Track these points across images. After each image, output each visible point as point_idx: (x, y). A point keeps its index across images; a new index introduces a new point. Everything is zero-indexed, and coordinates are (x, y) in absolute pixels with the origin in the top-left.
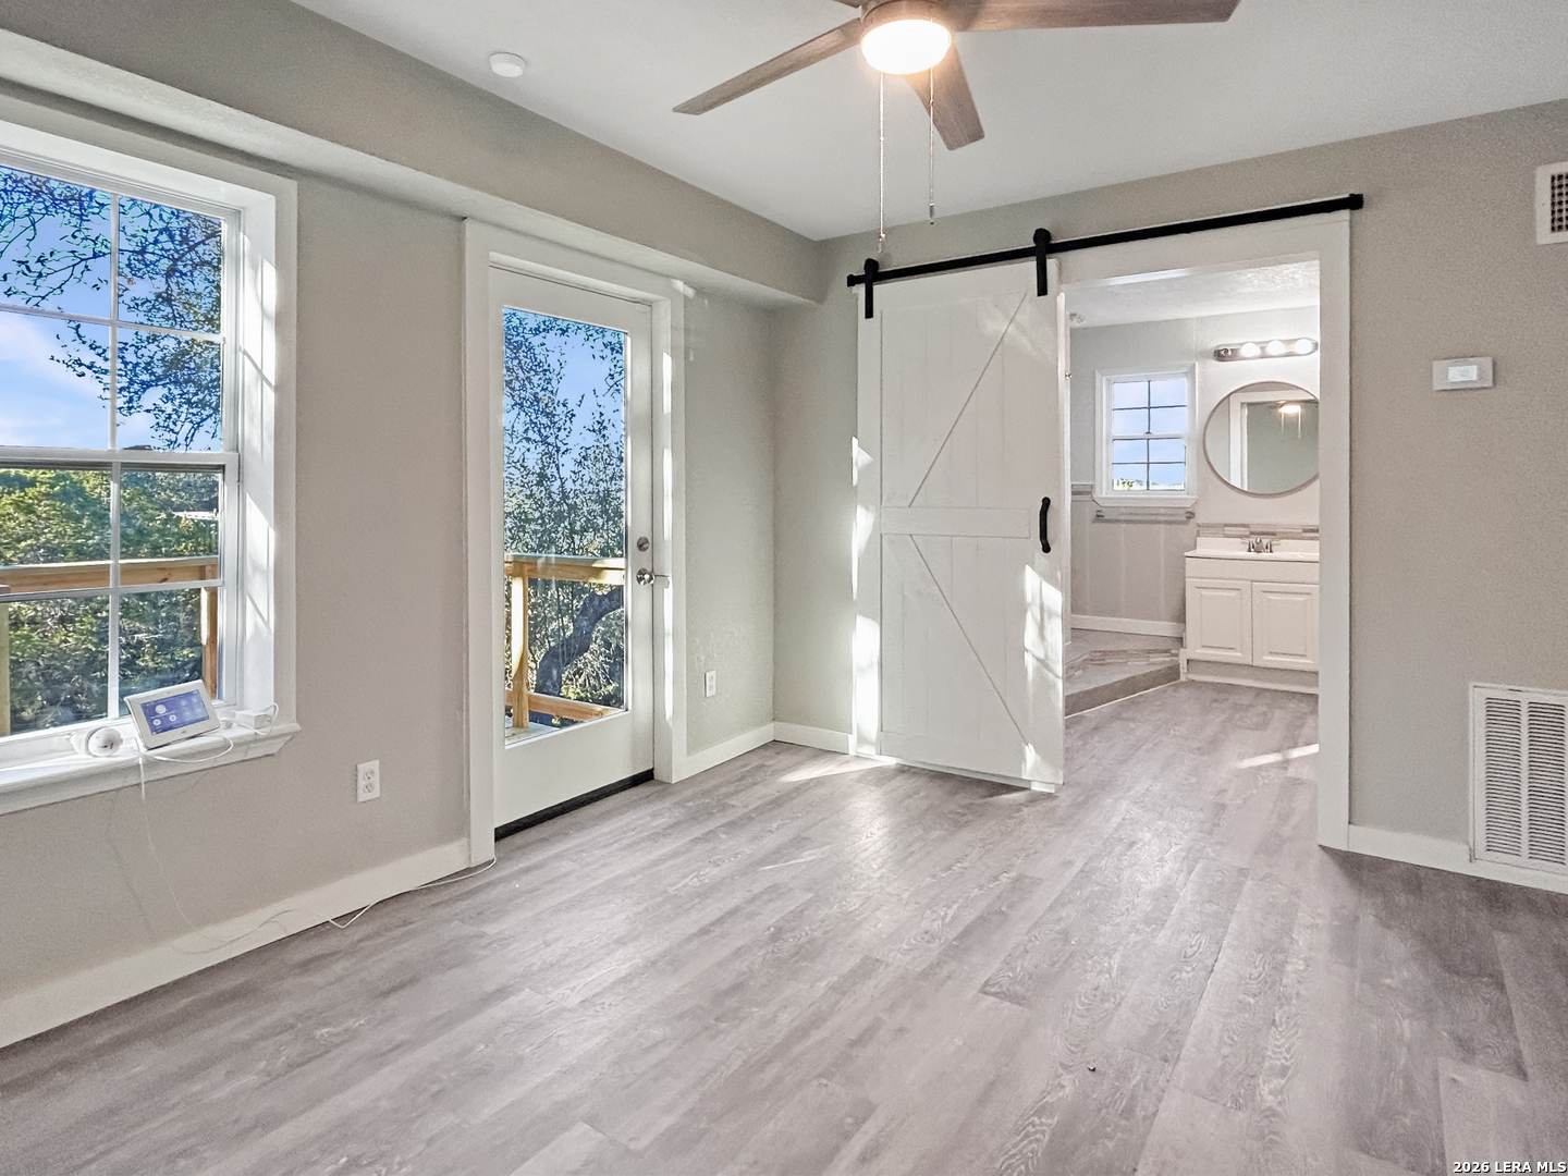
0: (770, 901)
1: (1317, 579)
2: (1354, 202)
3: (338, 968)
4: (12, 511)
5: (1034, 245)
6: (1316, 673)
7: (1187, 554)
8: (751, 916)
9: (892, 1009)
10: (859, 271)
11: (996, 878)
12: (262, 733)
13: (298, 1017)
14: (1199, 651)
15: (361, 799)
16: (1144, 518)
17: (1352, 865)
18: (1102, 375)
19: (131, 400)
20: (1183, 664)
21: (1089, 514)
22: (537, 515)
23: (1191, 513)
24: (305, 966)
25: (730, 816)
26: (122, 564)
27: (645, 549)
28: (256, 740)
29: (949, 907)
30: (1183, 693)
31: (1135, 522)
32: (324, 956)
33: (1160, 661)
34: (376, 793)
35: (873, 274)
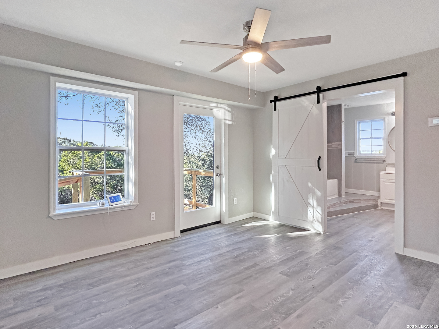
0: (237, 250)
1: (394, 179)
2: (404, 74)
3: (144, 253)
4: (97, 158)
5: (316, 90)
6: (394, 204)
7: (380, 172)
8: (232, 253)
9: (256, 274)
10: (273, 99)
11: (296, 251)
12: (131, 204)
13: (135, 260)
14: (384, 200)
15: (151, 220)
16: (369, 162)
17: (402, 258)
18: (357, 121)
19: (119, 133)
20: (379, 204)
21: (353, 160)
22: (208, 160)
23: (384, 160)
24: (138, 252)
25: (236, 232)
26: (107, 170)
27: (219, 168)
28: (130, 206)
29: (280, 256)
30: (378, 212)
31: (366, 163)
32: (142, 251)
33: (372, 203)
34: (154, 219)
35: (276, 99)
